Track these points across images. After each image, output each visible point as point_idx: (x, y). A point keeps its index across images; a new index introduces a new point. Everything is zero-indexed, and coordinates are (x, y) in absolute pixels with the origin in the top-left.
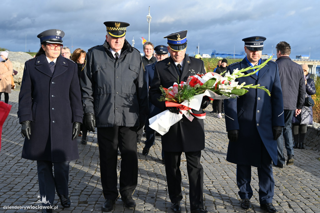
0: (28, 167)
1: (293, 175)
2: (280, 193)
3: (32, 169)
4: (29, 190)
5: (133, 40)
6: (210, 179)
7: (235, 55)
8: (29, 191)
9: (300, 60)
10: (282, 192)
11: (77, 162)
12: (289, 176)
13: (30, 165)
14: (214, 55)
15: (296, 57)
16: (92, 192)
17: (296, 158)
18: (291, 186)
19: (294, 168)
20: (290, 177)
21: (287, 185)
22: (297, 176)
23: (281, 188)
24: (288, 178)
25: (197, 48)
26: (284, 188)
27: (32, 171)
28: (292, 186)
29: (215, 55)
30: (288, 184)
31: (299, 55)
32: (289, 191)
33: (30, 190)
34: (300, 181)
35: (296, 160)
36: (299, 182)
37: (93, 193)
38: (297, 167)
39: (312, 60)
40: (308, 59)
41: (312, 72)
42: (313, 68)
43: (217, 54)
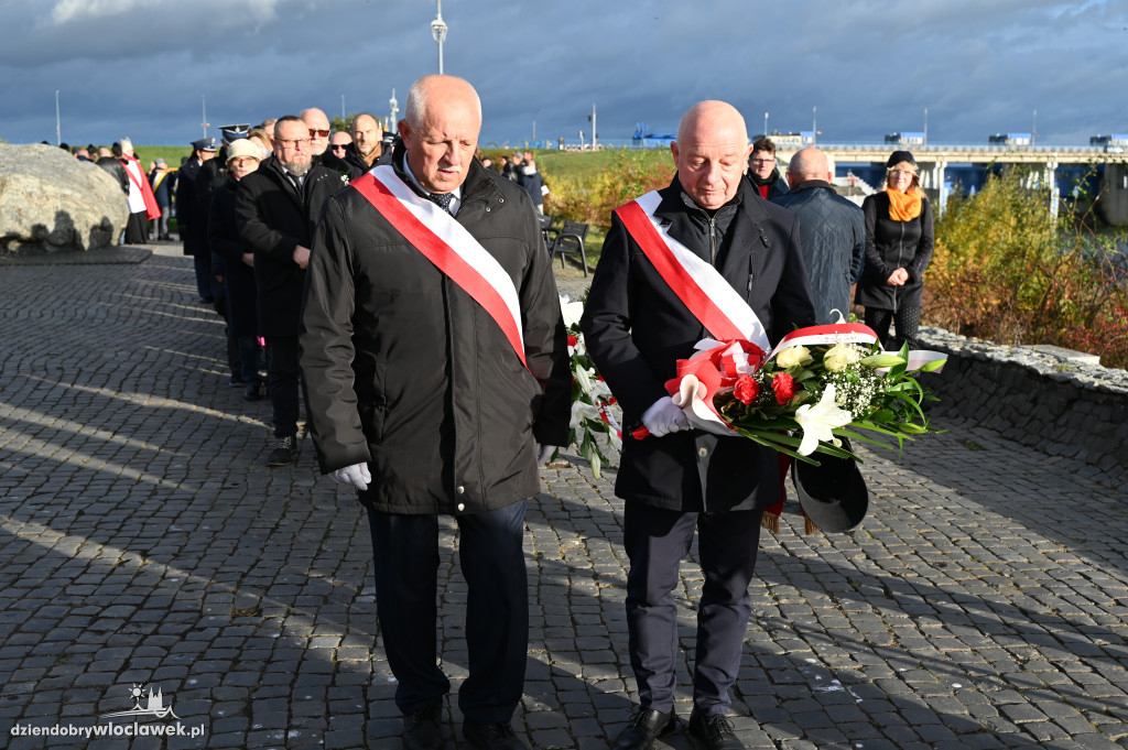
0: (70, 507)
1: (893, 495)
2: (858, 553)
3: (81, 513)
4: (73, 579)
5: (393, 101)
8: (73, 584)
10: (863, 551)
11: (226, 486)
12: (881, 498)
13: (75, 500)
14: (639, 138)
15: (883, 138)
16: (275, 577)
18: (889, 529)
19: (896, 474)
20: (883, 501)
21: (876, 526)
22: (905, 499)
23: (858, 537)
24: (878, 505)
25: (590, 118)
26: (869, 537)
27: (81, 518)
28: (892, 531)
29: (645, 140)
30: (880, 523)
32: (884, 545)
33: (77, 581)
34: (916, 512)
36: (913, 516)
37: (279, 580)
38: (902, 472)
39: (932, 147)
40: (920, 145)
41: (931, 182)
42: (935, 171)
43: (650, 137)
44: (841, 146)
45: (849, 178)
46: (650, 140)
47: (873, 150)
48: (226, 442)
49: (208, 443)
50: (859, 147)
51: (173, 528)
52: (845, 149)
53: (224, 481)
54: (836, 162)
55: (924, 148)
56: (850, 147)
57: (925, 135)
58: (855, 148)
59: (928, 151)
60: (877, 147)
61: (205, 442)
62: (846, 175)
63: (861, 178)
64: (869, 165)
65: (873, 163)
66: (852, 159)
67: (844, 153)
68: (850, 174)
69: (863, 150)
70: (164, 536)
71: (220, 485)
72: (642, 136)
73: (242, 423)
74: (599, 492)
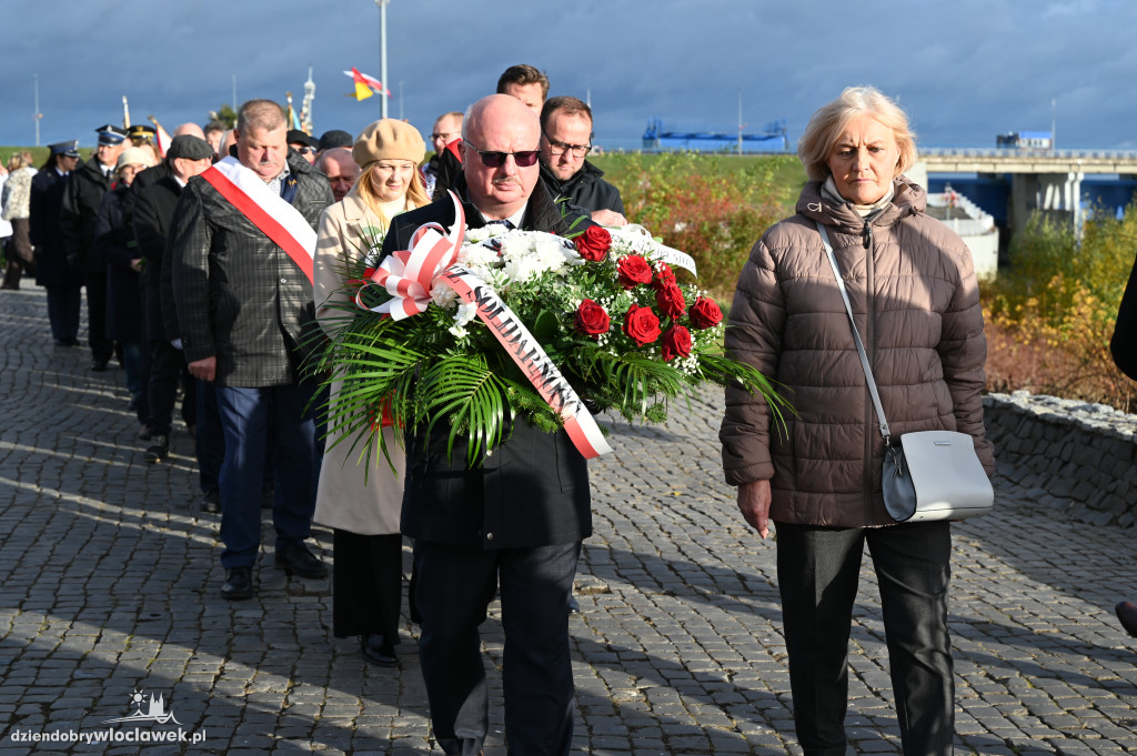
1: (1055, 630)
2: (1016, 707)
5: (310, 84)
6: (720, 664)
7: (746, 138)
9: (1012, 152)
10: (1023, 705)
11: (141, 616)
14: (653, 137)
15: (995, 139)
17: (1055, 562)
19: (1056, 602)
23: (1015, 687)
26: (1029, 686)
29: (660, 141)
31: (1011, 134)
32: (1051, 697)
35: (1057, 571)
38: (1064, 600)
39: (1062, 153)
40: (1046, 150)
41: (1062, 201)
42: (1067, 186)
43: (667, 136)
44: (935, 151)
45: (947, 195)
46: (667, 141)
47: (979, 156)
48: (131, 558)
49: (107, 559)
50: (960, 152)
51: (79, 673)
52: (941, 155)
53: (139, 611)
54: (928, 173)
55: (1051, 154)
56: (948, 152)
57: (1053, 135)
58: (954, 153)
59: (1057, 157)
60: (986, 152)
61: (102, 557)
62: (943, 191)
63: (964, 195)
64: (975, 177)
65: (980, 174)
66: (951, 168)
67: (939, 160)
68: (948, 189)
69: (967, 156)
70: (69, 685)
71: (133, 616)
72: (657, 134)
73: (149, 532)
74: (654, 626)
